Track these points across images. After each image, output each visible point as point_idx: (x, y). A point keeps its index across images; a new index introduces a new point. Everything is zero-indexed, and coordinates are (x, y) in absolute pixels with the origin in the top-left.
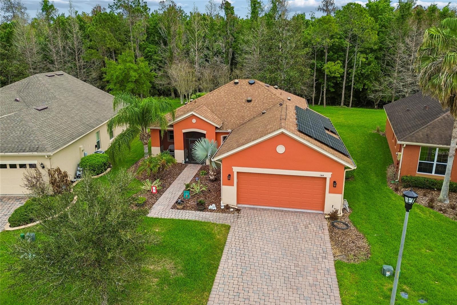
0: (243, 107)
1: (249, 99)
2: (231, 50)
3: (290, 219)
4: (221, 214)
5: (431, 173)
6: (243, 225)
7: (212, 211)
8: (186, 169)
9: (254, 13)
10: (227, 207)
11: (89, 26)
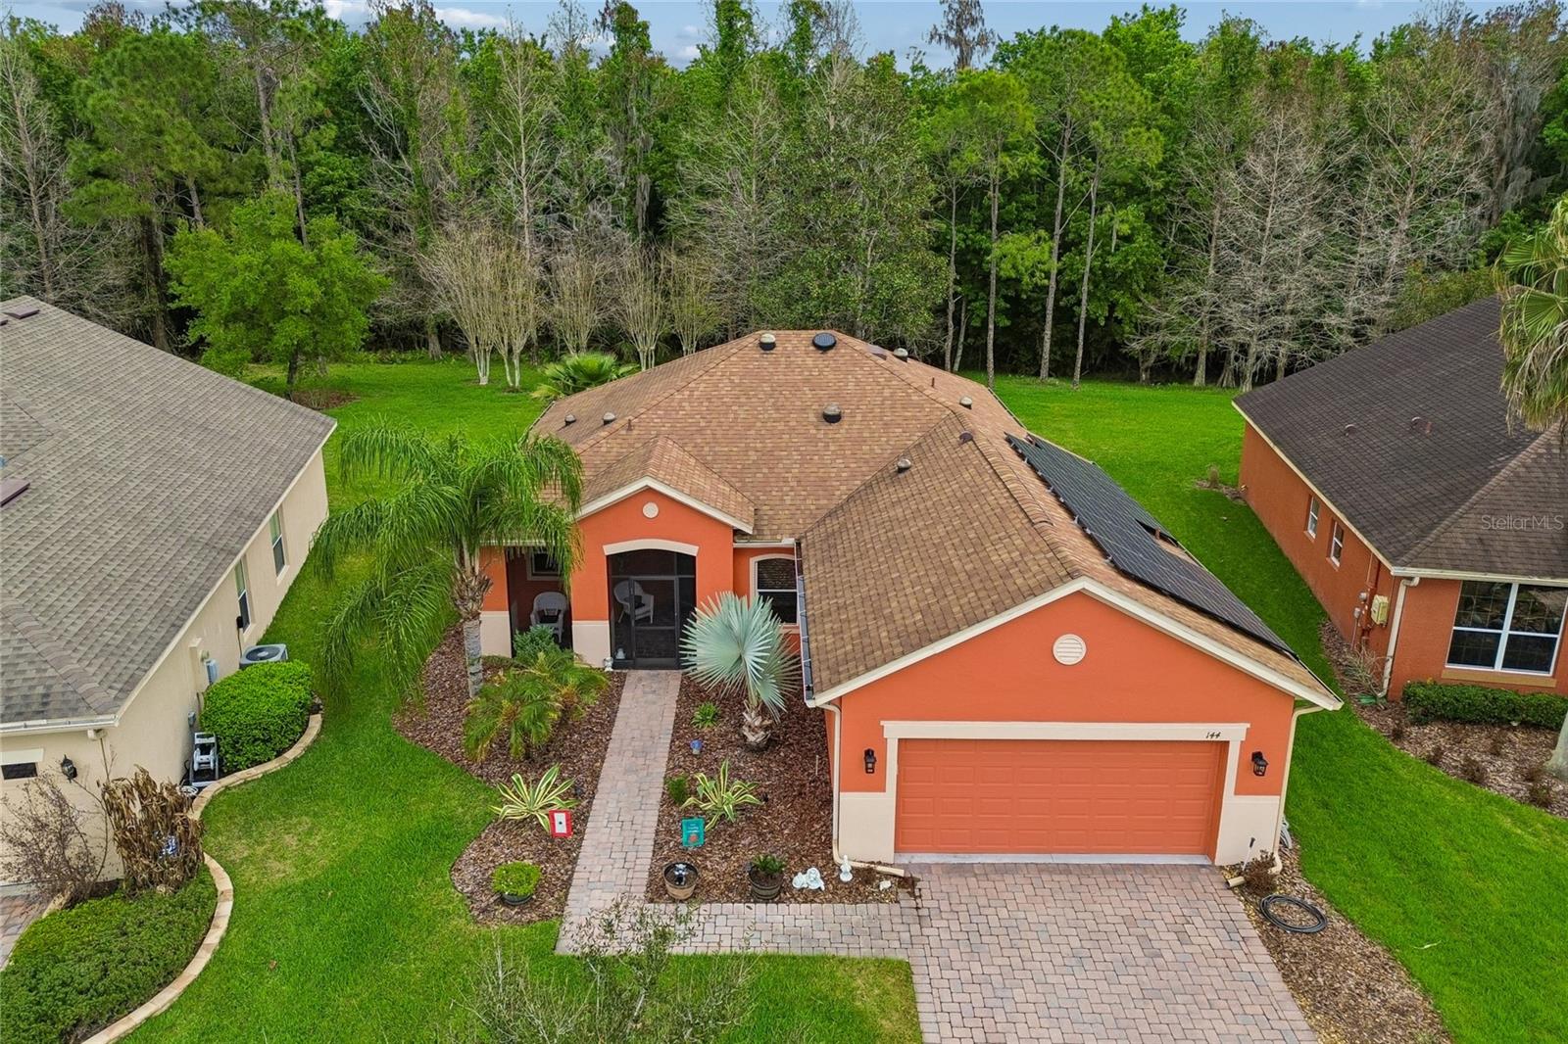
0: (813, 440)
1: (832, 410)
2: (644, 180)
3: (1111, 904)
4: (849, 908)
5: (1492, 664)
6: (954, 954)
7: (808, 896)
8: (626, 694)
9: (731, 49)
10: (866, 876)
11: (90, 91)
